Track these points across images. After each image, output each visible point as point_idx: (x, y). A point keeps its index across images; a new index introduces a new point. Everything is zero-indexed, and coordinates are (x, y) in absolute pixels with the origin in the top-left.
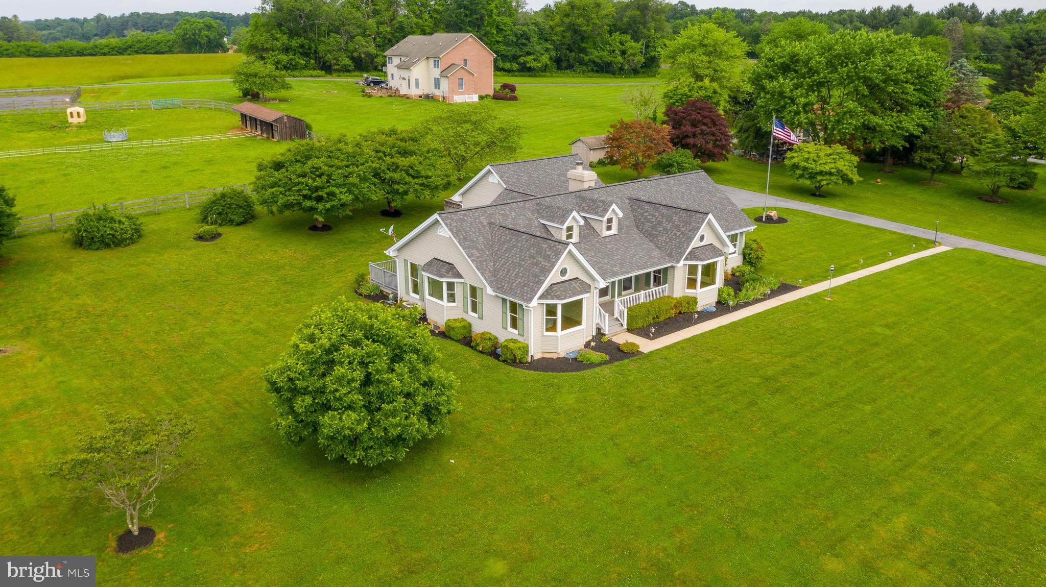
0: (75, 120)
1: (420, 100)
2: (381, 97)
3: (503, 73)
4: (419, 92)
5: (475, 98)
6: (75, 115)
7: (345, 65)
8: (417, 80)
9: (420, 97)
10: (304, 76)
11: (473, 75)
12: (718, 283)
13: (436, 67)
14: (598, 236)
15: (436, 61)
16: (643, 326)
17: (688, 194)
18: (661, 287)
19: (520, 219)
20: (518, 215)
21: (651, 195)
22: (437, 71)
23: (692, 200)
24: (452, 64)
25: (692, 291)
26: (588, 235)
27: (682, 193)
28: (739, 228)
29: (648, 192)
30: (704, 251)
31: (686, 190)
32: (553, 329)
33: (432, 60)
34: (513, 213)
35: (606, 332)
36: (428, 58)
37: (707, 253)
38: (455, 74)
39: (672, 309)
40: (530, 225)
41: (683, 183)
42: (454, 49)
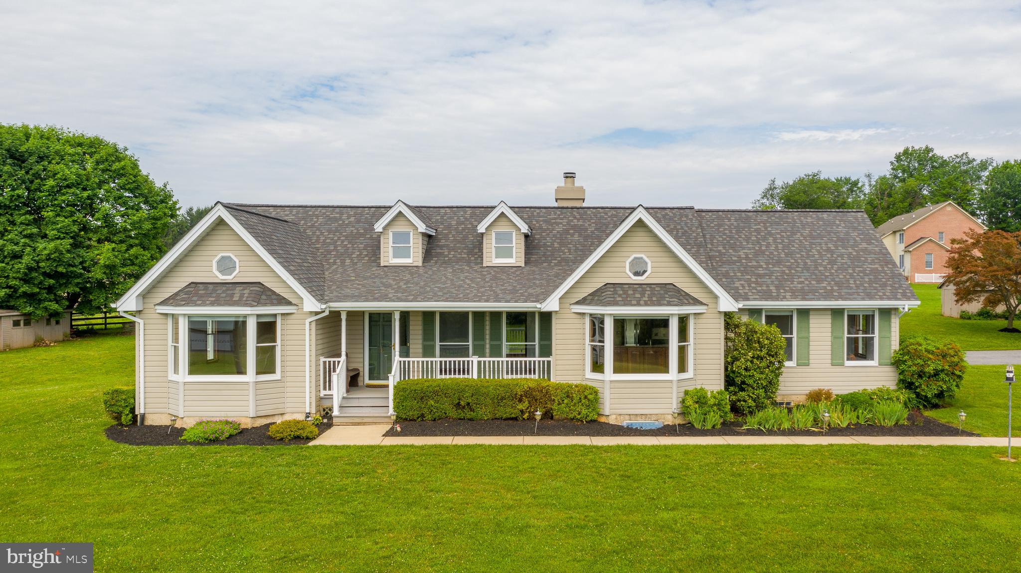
11: (946, 250)
12: (673, 374)
13: (901, 241)
14: (477, 264)
15: (902, 236)
16: (423, 416)
17: (782, 236)
18: (537, 359)
19: (353, 227)
20: (358, 221)
21: (682, 228)
22: (902, 246)
23: (780, 246)
24: (922, 238)
25: (597, 376)
26: (458, 261)
27: (770, 234)
28: (863, 299)
29: (679, 224)
30: (630, 292)
31: (782, 231)
32: (176, 371)
33: (898, 235)
34: (352, 219)
35: (336, 412)
36: (895, 232)
37: (638, 295)
38: (921, 248)
39: (520, 401)
40: (362, 235)
41: (787, 222)
42: (924, 219)
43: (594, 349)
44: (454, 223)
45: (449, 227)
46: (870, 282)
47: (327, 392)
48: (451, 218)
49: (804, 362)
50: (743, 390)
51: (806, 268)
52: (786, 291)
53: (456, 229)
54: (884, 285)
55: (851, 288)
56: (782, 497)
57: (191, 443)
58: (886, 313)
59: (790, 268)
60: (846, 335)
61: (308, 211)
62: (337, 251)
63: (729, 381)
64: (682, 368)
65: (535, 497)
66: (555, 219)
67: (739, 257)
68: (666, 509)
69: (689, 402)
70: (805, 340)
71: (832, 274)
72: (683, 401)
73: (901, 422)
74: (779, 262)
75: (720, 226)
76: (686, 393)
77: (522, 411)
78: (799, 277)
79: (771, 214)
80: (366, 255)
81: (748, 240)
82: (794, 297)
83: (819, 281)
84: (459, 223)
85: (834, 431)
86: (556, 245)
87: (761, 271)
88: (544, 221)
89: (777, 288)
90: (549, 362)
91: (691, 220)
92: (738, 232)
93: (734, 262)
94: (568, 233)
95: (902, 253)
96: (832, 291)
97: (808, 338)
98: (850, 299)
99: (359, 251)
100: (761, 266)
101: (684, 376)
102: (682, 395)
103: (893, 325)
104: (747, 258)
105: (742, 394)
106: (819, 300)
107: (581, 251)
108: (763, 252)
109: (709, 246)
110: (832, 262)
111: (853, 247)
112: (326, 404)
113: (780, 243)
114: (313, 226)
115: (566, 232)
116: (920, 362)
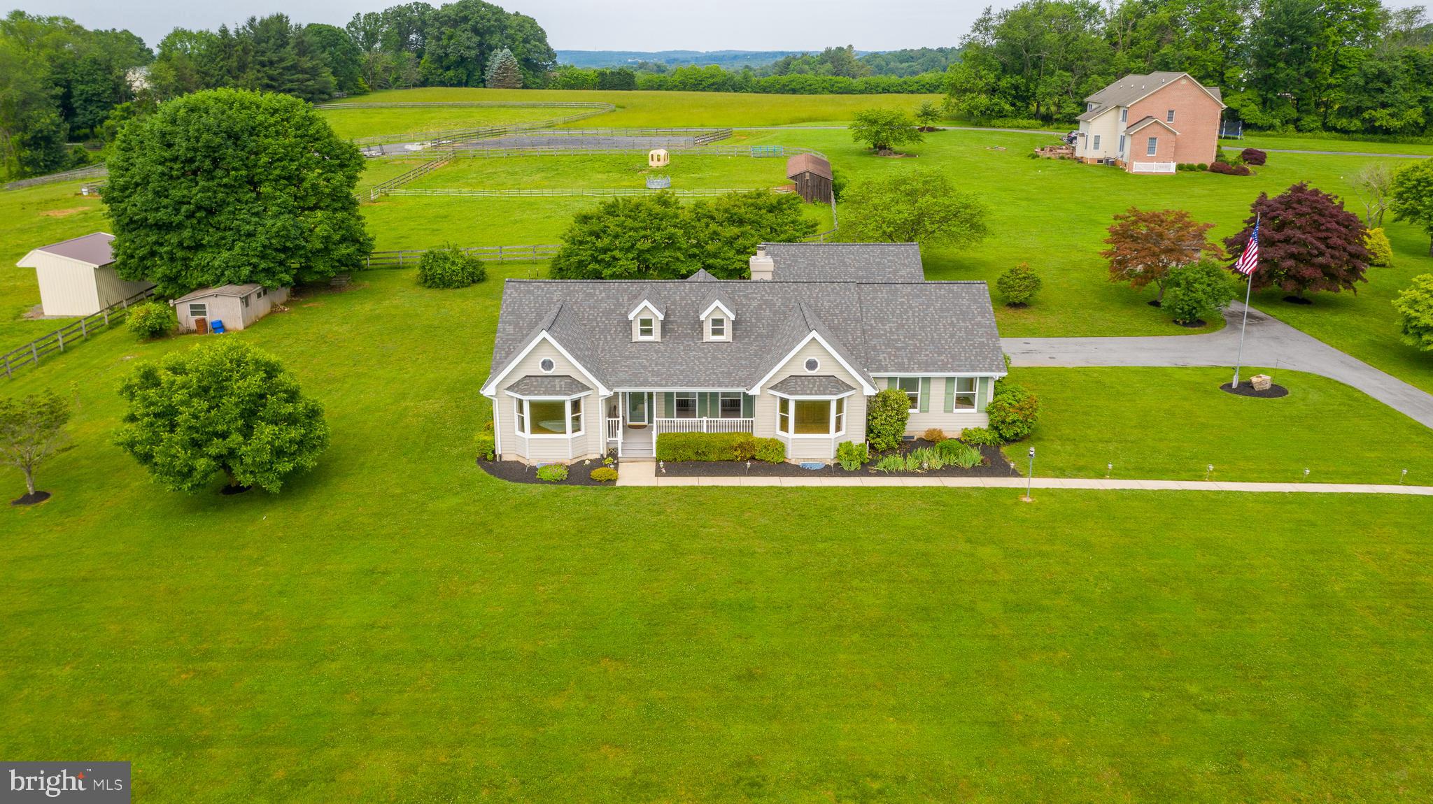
0: (654, 164)
1: (1097, 166)
2: (1049, 158)
3: (1334, 134)
4: (1100, 154)
5: (1172, 167)
6: (655, 158)
7: (1069, 114)
8: (1097, 137)
9: (1100, 161)
10: (1009, 127)
11: (1175, 134)
12: (832, 433)
13: (1124, 119)
14: (699, 339)
15: (1125, 112)
16: (675, 459)
17: (920, 310)
18: (742, 419)
19: (606, 302)
20: (608, 297)
21: (845, 303)
22: (1124, 126)
23: (917, 319)
24: (1148, 117)
25: (783, 434)
26: (686, 335)
27: (911, 307)
28: (968, 371)
29: (843, 298)
30: (806, 383)
31: (920, 305)
32: (522, 429)
33: (1121, 110)
34: (603, 295)
35: (620, 455)
36: (1118, 107)
37: (811, 386)
38: (1143, 132)
39: (736, 450)
40: (614, 311)
41: (926, 295)
42: (1152, 94)
43: (782, 416)
44: (678, 298)
45: (674, 303)
46: (976, 356)
47: (614, 439)
48: (675, 293)
49: (925, 410)
50: (879, 437)
51: (932, 341)
52: (915, 363)
53: (680, 305)
54: (985, 358)
55: (961, 361)
56: (882, 533)
57: (549, 482)
58: (984, 380)
59: (921, 341)
60: (956, 392)
61: (570, 286)
62: (599, 327)
63: (870, 430)
64: (838, 429)
65: (755, 532)
66: (751, 293)
67: (885, 330)
68: (822, 541)
69: (842, 453)
70: (927, 395)
71: (950, 347)
72: (838, 450)
73: (977, 464)
74: (913, 336)
75: (874, 298)
76: (840, 444)
77: (737, 456)
78: (926, 350)
79: (915, 285)
80: (620, 331)
81: (893, 313)
82: (920, 369)
83: (940, 354)
84: (682, 299)
85: (932, 473)
86: (754, 321)
87: (899, 345)
88: (744, 296)
89: (909, 360)
90: (752, 421)
91: (853, 294)
92: (888, 305)
93: (881, 336)
94: (762, 309)
95: (1124, 134)
96: (948, 363)
97: (929, 394)
98: (959, 371)
99: (615, 326)
100: (900, 340)
101: (839, 434)
102: (837, 446)
103: (989, 385)
104: (891, 332)
105: (878, 440)
106: (936, 371)
107: (772, 326)
108: (903, 326)
109: (865, 320)
110: (952, 336)
111: (970, 320)
112: (612, 446)
113: (917, 317)
114: (576, 302)
115: (760, 305)
116: (1003, 413)
